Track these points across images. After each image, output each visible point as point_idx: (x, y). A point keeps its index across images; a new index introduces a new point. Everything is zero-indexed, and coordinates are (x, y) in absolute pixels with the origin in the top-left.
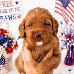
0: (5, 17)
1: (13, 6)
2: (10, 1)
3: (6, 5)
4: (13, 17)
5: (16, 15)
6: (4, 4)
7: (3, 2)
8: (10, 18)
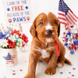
0: (18, 18)
1: (23, 10)
2: (21, 6)
3: (18, 9)
4: (23, 19)
5: (26, 17)
6: (17, 9)
7: (15, 7)
8: (21, 20)
